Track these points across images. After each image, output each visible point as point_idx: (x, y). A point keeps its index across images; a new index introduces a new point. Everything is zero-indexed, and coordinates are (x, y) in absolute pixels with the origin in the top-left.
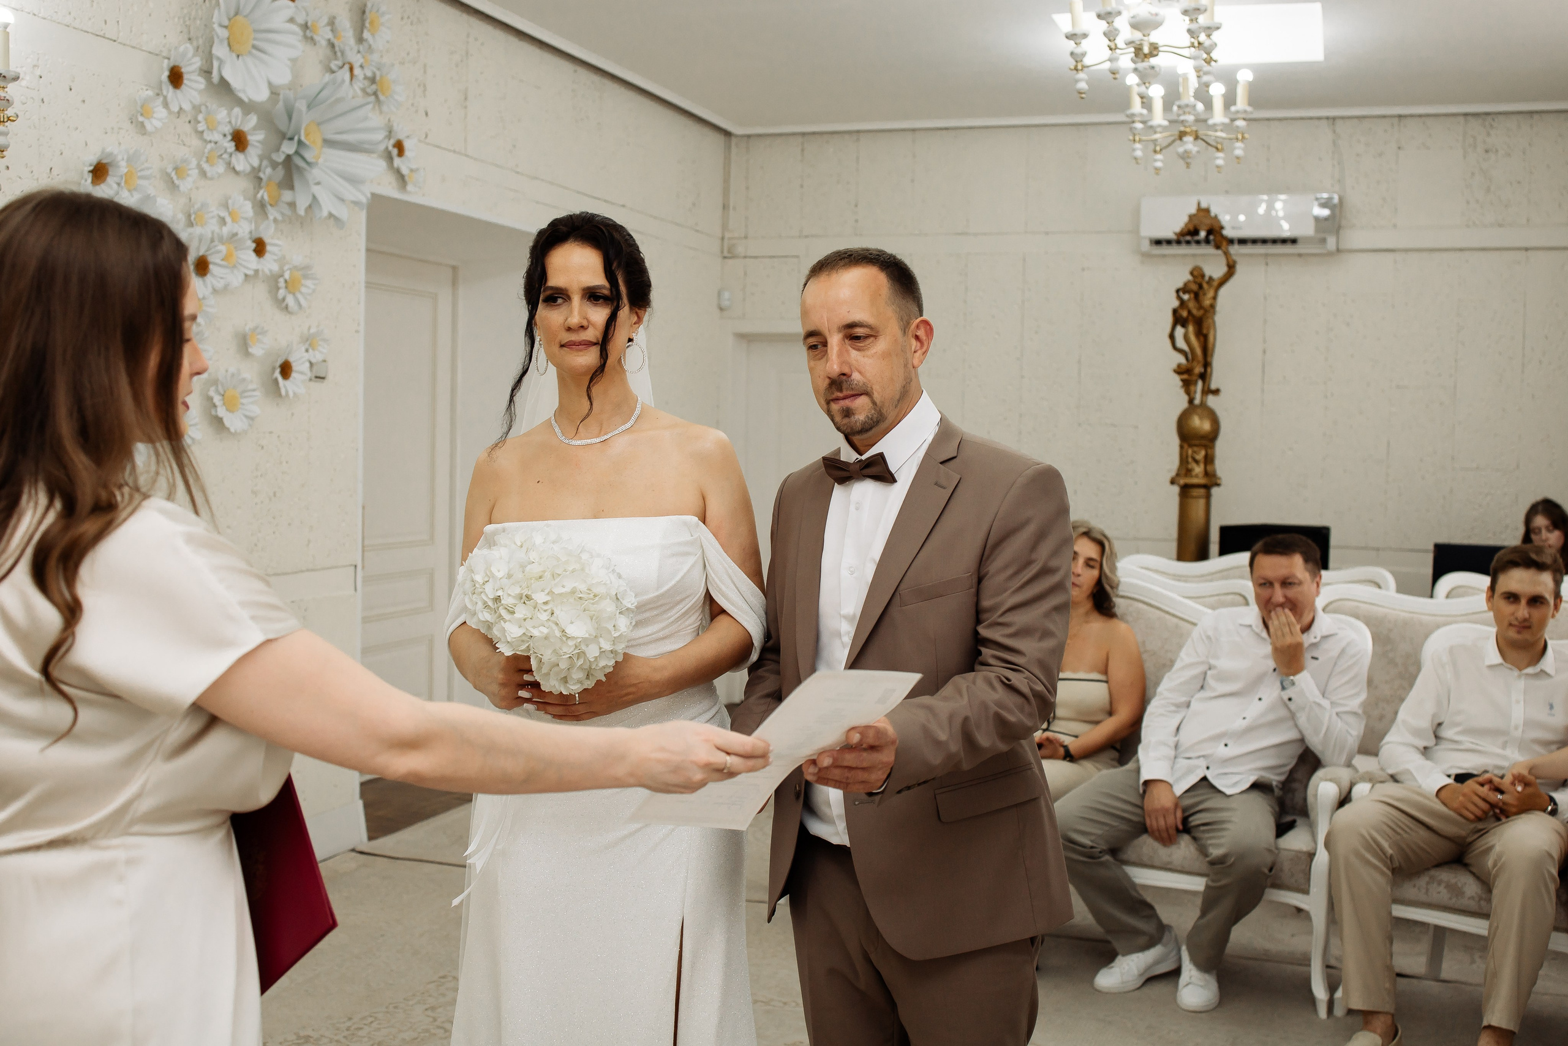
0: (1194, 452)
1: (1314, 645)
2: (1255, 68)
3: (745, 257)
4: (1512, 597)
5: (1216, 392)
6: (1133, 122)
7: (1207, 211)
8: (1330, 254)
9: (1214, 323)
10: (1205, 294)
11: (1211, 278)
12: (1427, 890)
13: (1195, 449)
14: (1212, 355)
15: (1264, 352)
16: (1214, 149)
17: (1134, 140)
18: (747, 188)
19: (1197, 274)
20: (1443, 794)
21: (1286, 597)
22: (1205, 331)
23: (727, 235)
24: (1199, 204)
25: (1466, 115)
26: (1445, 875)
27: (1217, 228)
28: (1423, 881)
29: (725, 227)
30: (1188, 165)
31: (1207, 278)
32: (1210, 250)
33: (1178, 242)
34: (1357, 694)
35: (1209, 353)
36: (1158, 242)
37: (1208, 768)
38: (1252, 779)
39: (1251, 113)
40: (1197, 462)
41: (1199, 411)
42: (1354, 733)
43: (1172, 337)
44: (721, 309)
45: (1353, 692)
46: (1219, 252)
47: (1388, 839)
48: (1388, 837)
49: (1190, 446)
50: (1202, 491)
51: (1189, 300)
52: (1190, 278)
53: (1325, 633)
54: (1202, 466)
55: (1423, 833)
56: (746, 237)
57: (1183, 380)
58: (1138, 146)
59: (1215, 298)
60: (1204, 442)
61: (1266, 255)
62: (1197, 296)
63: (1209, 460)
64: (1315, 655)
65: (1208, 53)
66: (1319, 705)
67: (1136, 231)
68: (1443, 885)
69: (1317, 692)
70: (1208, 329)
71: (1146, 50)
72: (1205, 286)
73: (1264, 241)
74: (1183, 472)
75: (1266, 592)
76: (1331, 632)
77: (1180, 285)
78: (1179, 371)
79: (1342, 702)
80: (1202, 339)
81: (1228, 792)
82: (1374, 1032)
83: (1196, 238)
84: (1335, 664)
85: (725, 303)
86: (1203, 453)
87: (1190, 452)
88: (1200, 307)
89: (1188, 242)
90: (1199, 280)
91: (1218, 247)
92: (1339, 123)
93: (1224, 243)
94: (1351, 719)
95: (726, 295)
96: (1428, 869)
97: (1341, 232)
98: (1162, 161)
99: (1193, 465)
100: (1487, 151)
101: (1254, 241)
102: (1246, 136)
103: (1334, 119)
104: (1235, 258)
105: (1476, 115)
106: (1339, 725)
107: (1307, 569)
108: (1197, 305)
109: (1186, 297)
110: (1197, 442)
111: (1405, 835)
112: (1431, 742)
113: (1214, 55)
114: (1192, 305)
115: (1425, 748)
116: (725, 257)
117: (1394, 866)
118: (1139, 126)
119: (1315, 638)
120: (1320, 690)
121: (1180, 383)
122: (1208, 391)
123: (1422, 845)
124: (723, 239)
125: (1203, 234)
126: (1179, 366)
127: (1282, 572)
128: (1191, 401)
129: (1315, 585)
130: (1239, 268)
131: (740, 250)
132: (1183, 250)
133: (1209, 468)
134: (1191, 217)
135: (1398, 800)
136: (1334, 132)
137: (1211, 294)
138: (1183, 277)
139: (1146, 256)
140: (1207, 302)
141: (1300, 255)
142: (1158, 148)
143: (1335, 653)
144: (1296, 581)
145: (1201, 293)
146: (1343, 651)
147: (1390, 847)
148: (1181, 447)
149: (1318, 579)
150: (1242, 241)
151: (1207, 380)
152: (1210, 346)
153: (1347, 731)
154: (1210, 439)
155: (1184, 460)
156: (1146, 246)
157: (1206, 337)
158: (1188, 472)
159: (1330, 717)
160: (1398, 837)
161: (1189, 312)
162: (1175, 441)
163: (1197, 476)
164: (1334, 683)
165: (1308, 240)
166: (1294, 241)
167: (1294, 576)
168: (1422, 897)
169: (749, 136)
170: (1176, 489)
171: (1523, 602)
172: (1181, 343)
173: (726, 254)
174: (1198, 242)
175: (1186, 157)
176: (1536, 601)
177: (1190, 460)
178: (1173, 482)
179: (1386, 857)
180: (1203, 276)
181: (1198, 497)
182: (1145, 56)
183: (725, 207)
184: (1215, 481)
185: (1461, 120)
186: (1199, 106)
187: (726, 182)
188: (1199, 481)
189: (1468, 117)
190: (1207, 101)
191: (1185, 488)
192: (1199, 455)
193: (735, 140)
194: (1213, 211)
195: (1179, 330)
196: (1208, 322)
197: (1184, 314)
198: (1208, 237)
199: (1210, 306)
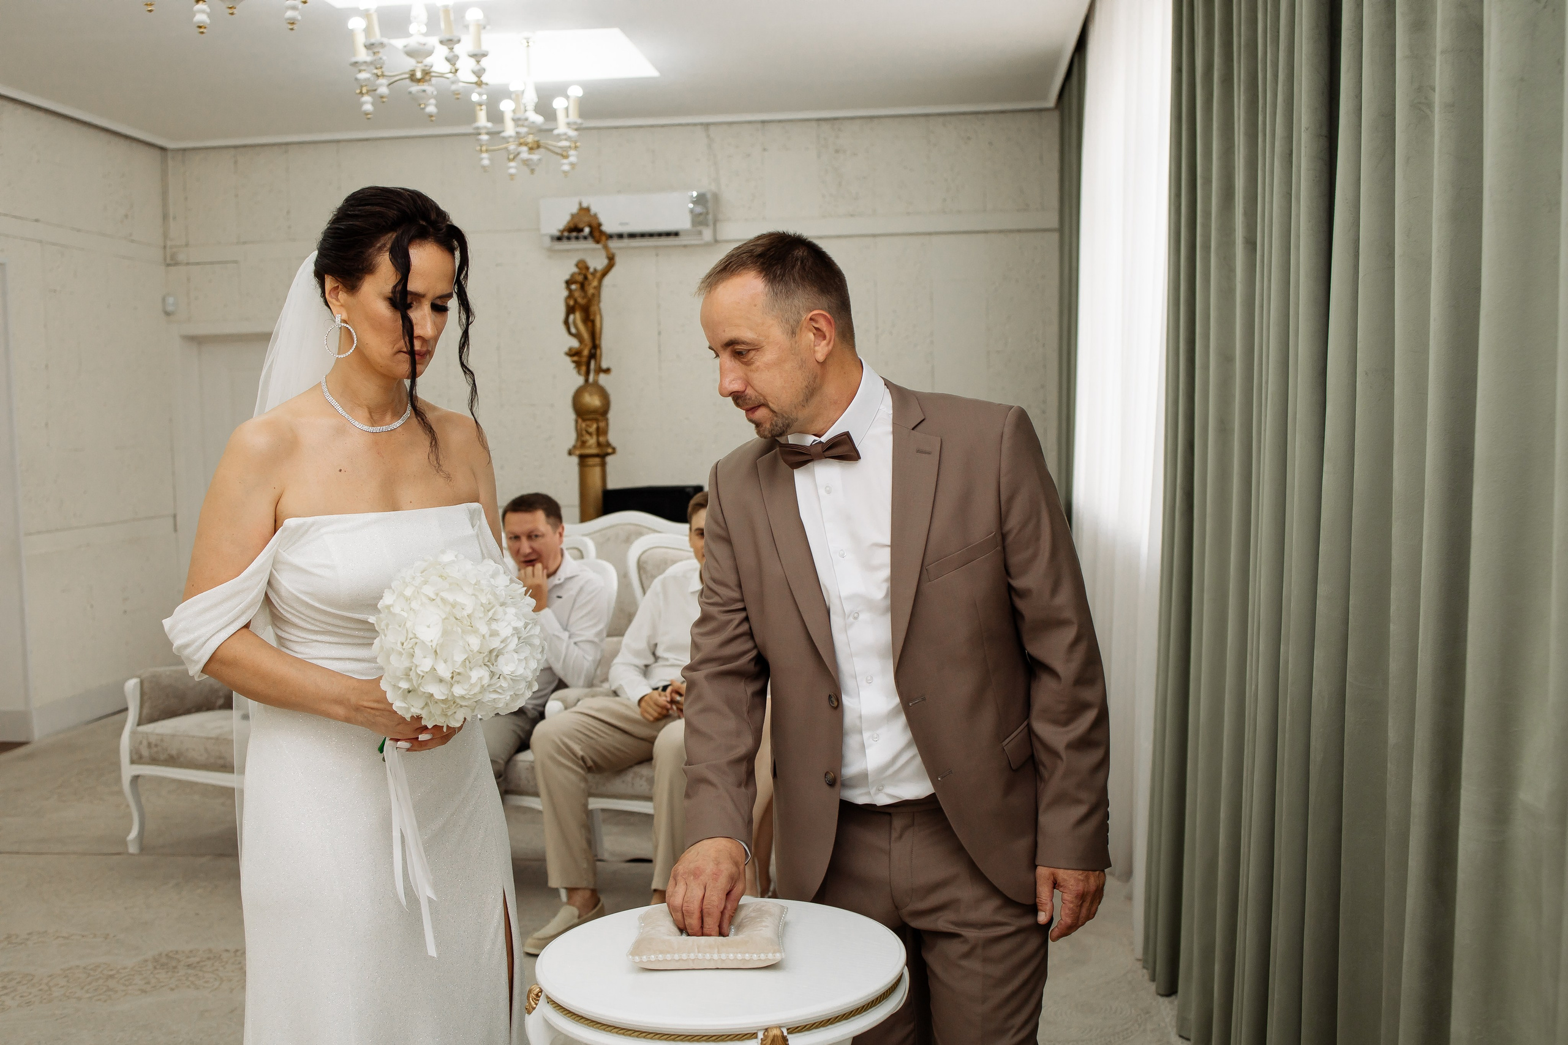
0: (587, 426)
1: (560, 586)
2: (584, 85)
3: (188, 264)
5: (607, 371)
6: (479, 134)
7: (588, 210)
8: (707, 245)
9: (600, 310)
10: (589, 284)
11: (595, 270)
12: (633, 784)
13: (588, 423)
14: (600, 338)
15: (659, 333)
16: (559, 157)
17: (481, 150)
18: (186, 199)
19: (582, 266)
20: (643, 704)
21: (532, 548)
22: (592, 317)
23: (169, 243)
24: (580, 204)
25: (818, 120)
26: (644, 770)
27: (594, 224)
28: (629, 776)
29: (165, 236)
30: (532, 171)
31: (591, 270)
32: (590, 244)
33: (569, 238)
34: (595, 625)
35: (597, 336)
36: (559, 239)
39: (581, 124)
40: (590, 434)
41: (589, 388)
42: (590, 658)
43: (566, 322)
44: (167, 314)
45: (591, 623)
46: (599, 246)
47: (579, 742)
48: (579, 741)
49: (584, 420)
50: (597, 460)
51: (576, 290)
52: (575, 270)
53: (569, 575)
54: (595, 437)
55: (619, 736)
56: (187, 245)
57: (574, 362)
58: (484, 155)
59: (598, 288)
60: (598, 416)
61: (656, 247)
62: (582, 286)
63: (602, 432)
64: (559, 594)
65: (479, 77)
66: (558, 637)
67: (538, 229)
68: (644, 779)
69: (557, 625)
70: (595, 315)
71: (419, 75)
72: (590, 277)
73: (651, 235)
74: (579, 444)
75: (516, 545)
76: (574, 574)
77: (567, 277)
78: (573, 353)
79: (578, 632)
80: (590, 324)
82: (573, 905)
83: (582, 234)
84: (575, 600)
85: (170, 308)
86: (595, 426)
87: (584, 425)
88: (585, 296)
89: (577, 238)
90: (584, 272)
91: (598, 242)
92: (712, 129)
93: (604, 238)
94: (588, 647)
95: (171, 300)
96: (631, 767)
97: (718, 225)
98: (516, 168)
99: (587, 437)
100: (837, 151)
101: (643, 235)
102: (578, 144)
103: (707, 125)
104: (614, 251)
105: (826, 120)
106: (575, 652)
107: (548, 523)
108: (583, 294)
109: (573, 287)
110: (591, 416)
111: (600, 739)
112: (650, 660)
113: (484, 79)
114: (577, 294)
115: (647, 666)
116: (168, 265)
117: (588, 765)
118: (485, 137)
119: (559, 579)
120: (561, 624)
121: (573, 365)
122: (600, 370)
123: (618, 746)
124: (165, 247)
125: (587, 230)
126: (570, 349)
127: (528, 527)
128: (587, 380)
129: (558, 535)
130: (618, 259)
131: (181, 257)
132: (573, 245)
133: (602, 439)
134: (573, 216)
135: (598, 710)
136: (708, 136)
137: (595, 283)
138: (568, 269)
139: (550, 250)
140: (591, 291)
141: (685, 246)
142: (511, 156)
143: (573, 592)
144: (539, 534)
145: (586, 283)
146: (581, 589)
147: (582, 750)
148: (577, 422)
149: (560, 530)
150: (620, 236)
151: (598, 360)
152: (598, 330)
153: (584, 657)
154: (603, 412)
155: (580, 434)
156: (547, 242)
157: (593, 322)
158: (583, 443)
159: (568, 647)
160: (593, 741)
161: (576, 301)
162: (571, 416)
163: (590, 447)
164: (575, 616)
165: (687, 233)
166: (676, 234)
167: (537, 529)
168: (630, 791)
169: (184, 150)
170: (575, 460)
172: (573, 330)
173: (168, 261)
174: (585, 238)
175: (526, 162)
177: (584, 432)
178: (570, 453)
179: (577, 758)
180: (587, 268)
181: (594, 466)
182: (419, 81)
183: (165, 217)
184: (610, 450)
185: (814, 124)
186: (539, 119)
187: (164, 194)
188: (594, 451)
189: (820, 122)
190: (549, 114)
191: (583, 458)
192: (593, 428)
193: (170, 154)
194: (593, 210)
195: (571, 317)
196: (593, 308)
197: (572, 303)
198: (591, 233)
199: (593, 295)
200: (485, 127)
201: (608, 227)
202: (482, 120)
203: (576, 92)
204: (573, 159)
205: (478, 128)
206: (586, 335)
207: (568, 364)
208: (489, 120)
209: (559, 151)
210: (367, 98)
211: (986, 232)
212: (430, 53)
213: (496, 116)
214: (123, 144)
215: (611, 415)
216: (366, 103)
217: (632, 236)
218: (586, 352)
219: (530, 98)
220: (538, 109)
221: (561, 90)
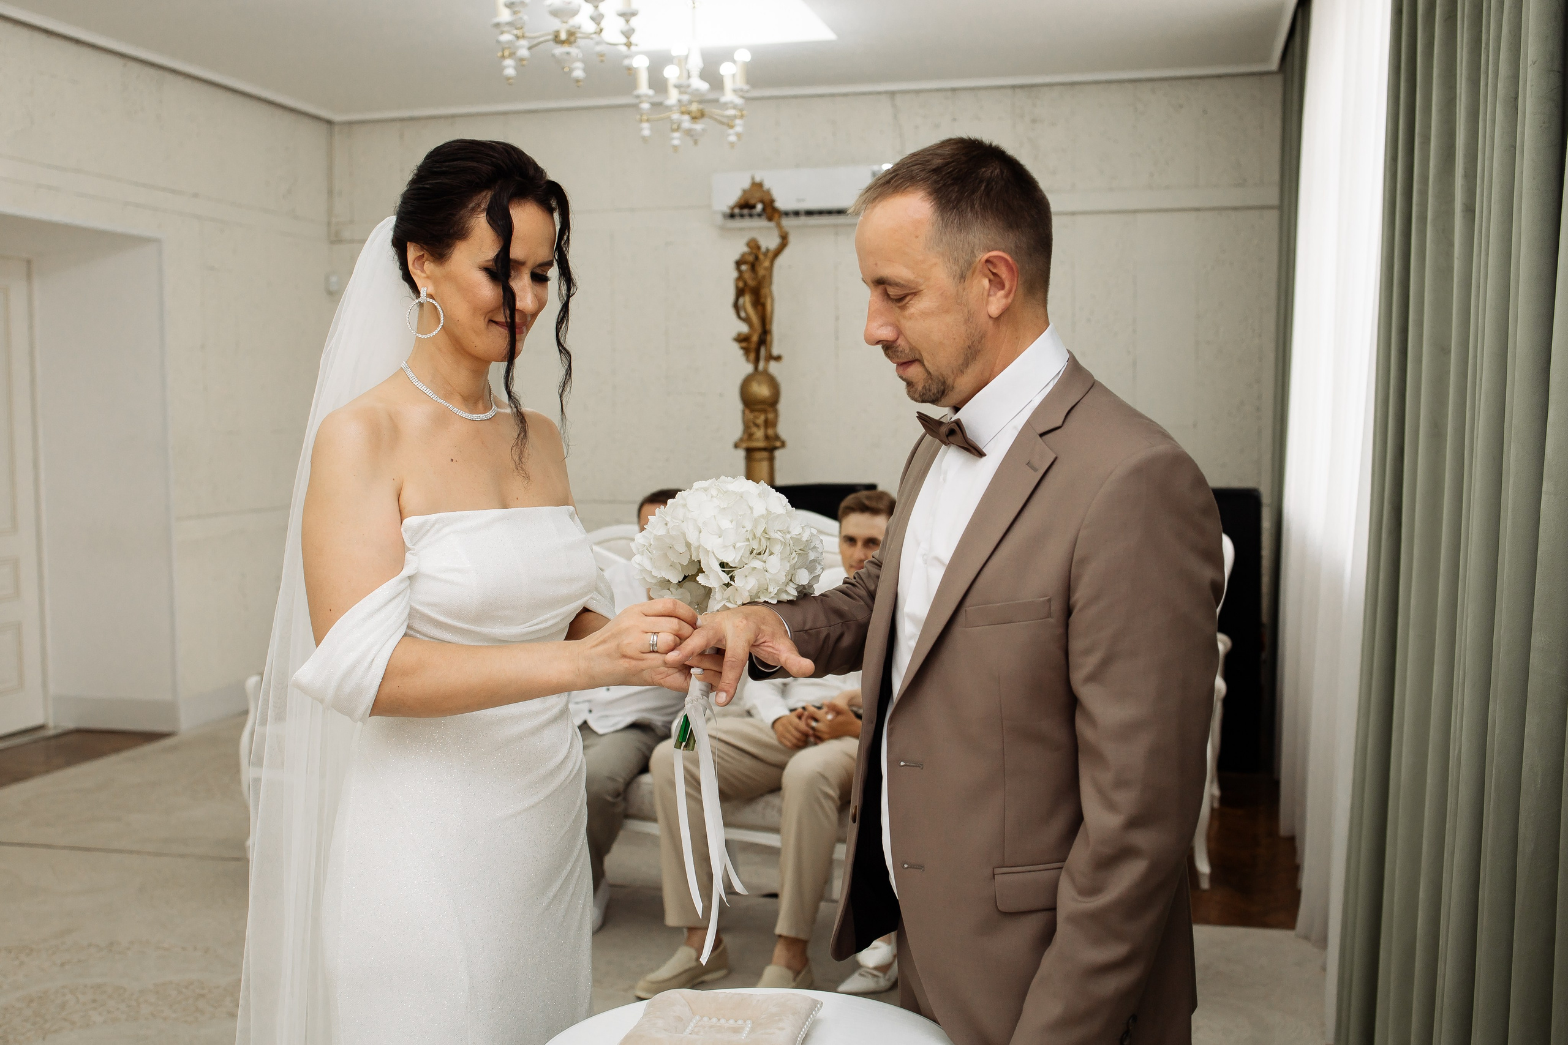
0: (755, 417)
2: (754, 49)
3: (353, 242)
4: (851, 540)
5: (778, 358)
6: (640, 103)
7: (761, 185)
9: (771, 293)
10: (761, 265)
11: (768, 250)
12: (763, 814)
13: (756, 414)
14: (771, 323)
15: (837, 318)
17: (641, 121)
18: (352, 173)
19: (754, 245)
20: (778, 725)
22: (762, 300)
23: (333, 220)
24: (753, 178)
25: (1014, 87)
29: (330, 212)
30: (696, 142)
31: (763, 249)
32: (763, 223)
35: (768, 320)
37: (590, 711)
38: (629, 720)
40: (757, 426)
43: (736, 306)
44: (332, 293)
46: (772, 224)
49: (752, 411)
50: (765, 454)
51: (746, 271)
52: (746, 249)
54: (763, 430)
55: (748, 761)
56: (352, 223)
57: (743, 348)
58: (645, 125)
59: (770, 269)
60: (766, 407)
61: (835, 226)
62: (753, 267)
63: (771, 424)
65: (628, 38)
67: (710, 206)
70: (766, 298)
71: (563, 36)
72: (761, 257)
73: (830, 212)
74: (746, 437)
77: (737, 257)
78: (742, 339)
80: (760, 307)
81: (600, 731)
82: (692, 946)
83: (754, 211)
85: (334, 287)
86: (763, 417)
87: (751, 416)
88: (756, 277)
89: (751, 216)
90: (754, 251)
91: (770, 219)
92: (898, 97)
95: (334, 279)
98: (678, 138)
99: (754, 429)
100: (1034, 121)
101: (820, 213)
102: (745, 112)
103: (892, 94)
104: (787, 229)
105: (1022, 87)
108: (753, 276)
109: (744, 267)
110: (759, 407)
111: (732, 767)
113: (633, 39)
116: (332, 243)
118: (646, 106)
121: (741, 352)
122: (771, 358)
124: (329, 224)
125: (759, 207)
126: (739, 335)
128: (756, 368)
130: (792, 239)
131: (347, 235)
132: (746, 222)
133: (770, 432)
134: (745, 192)
135: (726, 732)
136: (894, 105)
137: (767, 264)
138: (738, 248)
139: (722, 228)
140: (761, 272)
142: (674, 126)
145: (757, 263)
148: (744, 412)
150: (797, 213)
151: (768, 347)
152: (768, 314)
154: (772, 403)
155: (747, 426)
156: (719, 219)
157: (763, 306)
158: (750, 436)
161: (745, 284)
162: (739, 406)
163: (757, 440)
169: (351, 123)
170: (741, 453)
171: (860, 544)
173: (332, 239)
175: (689, 133)
176: (871, 542)
177: (751, 424)
178: (736, 446)
180: (759, 248)
181: (761, 460)
182: (562, 42)
183: (330, 193)
184: (778, 444)
185: (1009, 92)
186: (704, 86)
187: (330, 168)
188: (761, 444)
189: (1018, 90)
190: (716, 82)
191: (749, 451)
192: (761, 420)
193: (337, 129)
194: (767, 185)
195: (741, 301)
196: (764, 291)
197: (741, 284)
198: (764, 210)
199: (764, 277)
200: (647, 96)
201: (781, 204)
202: (644, 88)
203: (743, 56)
204: (739, 129)
205: (638, 97)
206: (755, 319)
207: (736, 351)
208: (651, 86)
209: (725, 120)
210: (509, 62)
211: (1198, 210)
212: (575, 13)
213: (658, 83)
214: (289, 118)
215: (782, 406)
216: (508, 67)
217: (809, 213)
218: (755, 338)
219: (695, 64)
220: (703, 76)
221: (727, 55)
